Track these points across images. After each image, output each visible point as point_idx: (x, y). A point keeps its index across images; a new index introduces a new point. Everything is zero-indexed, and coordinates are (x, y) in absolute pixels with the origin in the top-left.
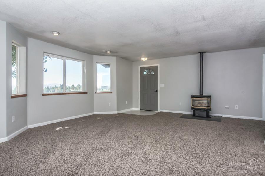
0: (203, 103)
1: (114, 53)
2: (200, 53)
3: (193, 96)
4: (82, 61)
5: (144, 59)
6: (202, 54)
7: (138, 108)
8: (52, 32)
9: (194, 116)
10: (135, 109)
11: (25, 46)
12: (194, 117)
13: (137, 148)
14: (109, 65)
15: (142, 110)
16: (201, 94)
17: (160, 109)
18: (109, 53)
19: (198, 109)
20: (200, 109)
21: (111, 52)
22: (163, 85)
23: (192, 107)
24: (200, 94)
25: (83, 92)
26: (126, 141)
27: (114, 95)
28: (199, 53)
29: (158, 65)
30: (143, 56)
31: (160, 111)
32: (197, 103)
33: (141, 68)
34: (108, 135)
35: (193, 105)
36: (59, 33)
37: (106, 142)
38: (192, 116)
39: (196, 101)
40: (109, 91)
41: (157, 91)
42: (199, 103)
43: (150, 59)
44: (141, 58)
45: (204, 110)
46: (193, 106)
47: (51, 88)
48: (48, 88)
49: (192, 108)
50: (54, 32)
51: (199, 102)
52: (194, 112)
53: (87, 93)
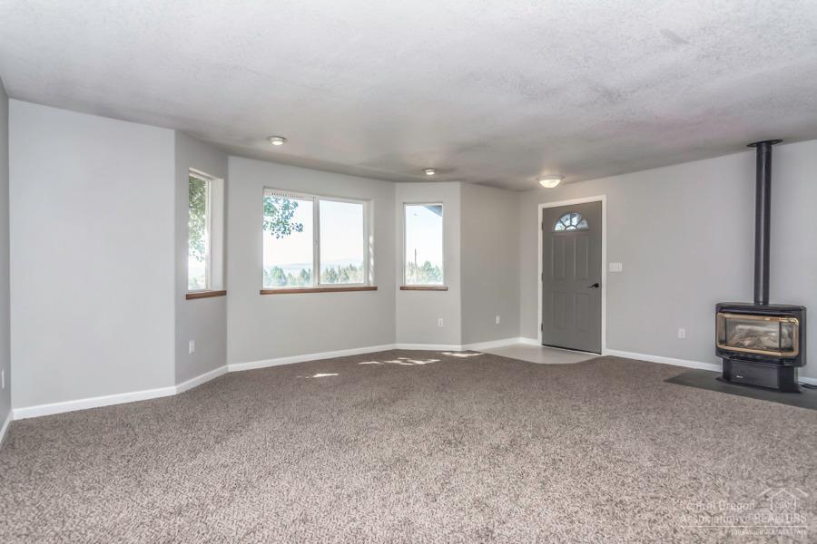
0: (766, 333)
1: (445, 173)
2: (759, 145)
3: (722, 308)
4: (365, 203)
5: (549, 183)
6: (764, 150)
7: (536, 338)
8: (269, 139)
9: (727, 380)
10: (527, 342)
11: (221, 178)
12: (727, 385)
13: (441, 453)
14: (440, 206)
15: (547, 345)
16: (761, 299)
17: (608, 347)
18: (430, 173)
19: (742, 355)
20: (750, 356)
21: (436, 170)
22: (617, 267)
23: (719, 346)
24: (756, 300)
25: (366, 285)
26: (425, 429)
27: (454, 298)
28: (751, 145)
29: (602, 198)
30: (546, 173)
31: (606, 352)
32: (743, 334)
33: (545, 211)
34: (392, 409)
35: (724, 342)
36: (284, 139)
37: (372, 425)
38: (718, 379)
39: (740, 327)
40: (440, 283)
41: (597, 286)
42: (750, 334)
43: (568, 183)
44: (538, 179)
45: (767, 362)
46: (721, 342)
47: (340, 271)
48: (333, 271)
49: (720, 352)
50: (273, 139)
51: (750, 331)
52: (727, 364)
53: (375, 289)
